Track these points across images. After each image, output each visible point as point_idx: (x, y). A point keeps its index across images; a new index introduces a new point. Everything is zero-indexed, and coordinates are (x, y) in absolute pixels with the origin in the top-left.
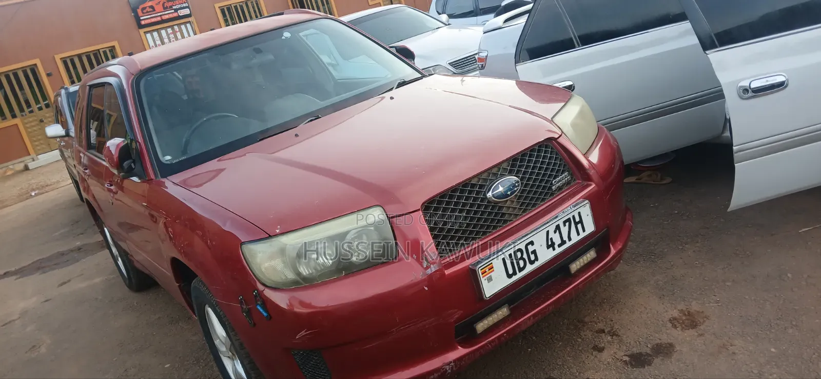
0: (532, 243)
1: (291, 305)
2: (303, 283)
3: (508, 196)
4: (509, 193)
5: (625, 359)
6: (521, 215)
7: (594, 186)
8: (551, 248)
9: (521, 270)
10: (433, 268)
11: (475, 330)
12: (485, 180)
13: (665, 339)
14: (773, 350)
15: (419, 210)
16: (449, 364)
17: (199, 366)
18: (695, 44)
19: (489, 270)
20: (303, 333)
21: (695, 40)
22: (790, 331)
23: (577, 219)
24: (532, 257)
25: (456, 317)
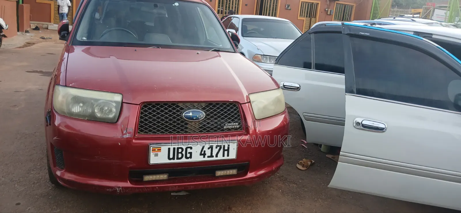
0: (191, 148)
3: (194, 120)
4: (195, 118)
6: (197, 132)
8: (203, 156)
9: (178, 158)
10: (127, 136)
11: (142, 178)
15: (139, 105)
16: (118, 188)
19: (158, 150)
20: (56, 138)
23: (226, 148)
24: (188, 155)
25: (131, 166)
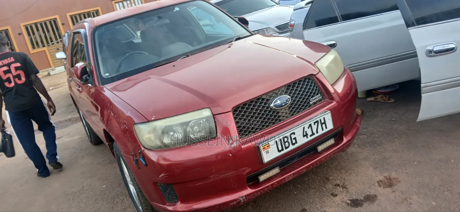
0: (294, 133)
1: (158, 159)
2: (165, 148)
3: (283, 106)
4: (283, 104)
5: (348, 202)
6: (290, 117)
7: (335, 103)
8: (306, 137)
9: (286, 148)
10: (235, 144)
11: (258, 180)
12: (271, 96)
13: (373, 192)
14: (434, 203)
15: (230, 111)
16: (242, 197)
17: (120, 188)
18: (403, 24)
19: (267, 147)
20: (163, 175)
21: (402, 22)
22: (446, 193)
23: (323, 121)
24: (294, 141)
25: (247, 171)
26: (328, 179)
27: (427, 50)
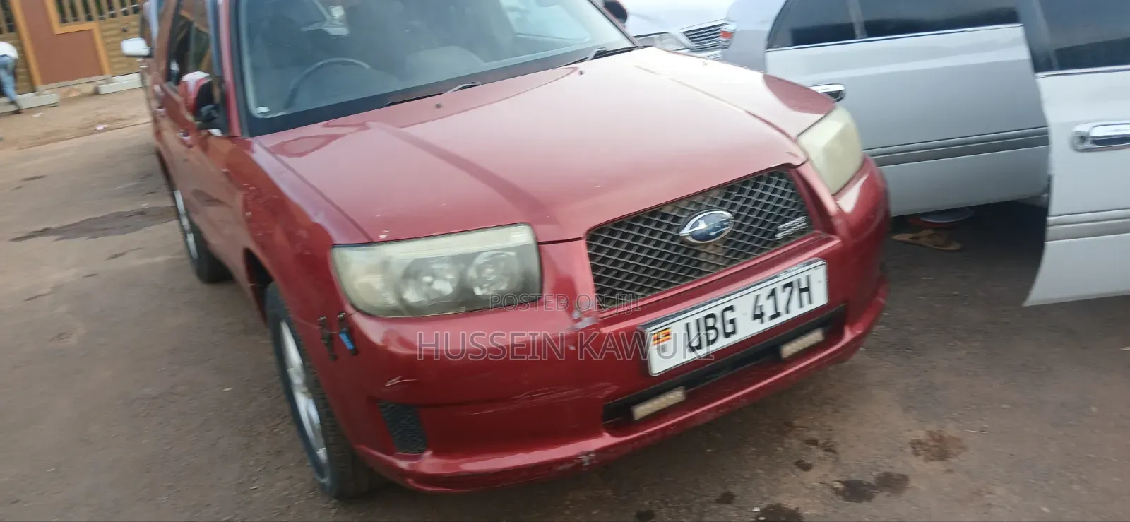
0: (731, 308)
1: (386, 340)
2: (406, 314)
3: (711, 237)
4: (713, 234)
5: (837, 486)
6: (724, 267)
7: (837, 241)
9: (710, 342)
10: (586, 322)
11: (631, 414)
12: (683, 211)
13: (898, 468)
14: (1045, 509)
15: (582, 238)
16: (587, 454)
17: (270, 397)
18: (1024, 60)
19: (664, 336)
20: (395, 381)
22: (1076, 487)
23: (804, 285)
24: (729, 328)
25: (608, 392)
26: (790, 425)
27: (1077, 132)
